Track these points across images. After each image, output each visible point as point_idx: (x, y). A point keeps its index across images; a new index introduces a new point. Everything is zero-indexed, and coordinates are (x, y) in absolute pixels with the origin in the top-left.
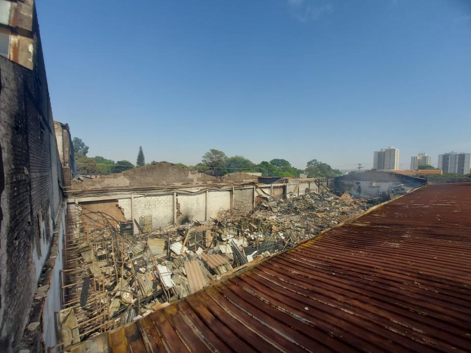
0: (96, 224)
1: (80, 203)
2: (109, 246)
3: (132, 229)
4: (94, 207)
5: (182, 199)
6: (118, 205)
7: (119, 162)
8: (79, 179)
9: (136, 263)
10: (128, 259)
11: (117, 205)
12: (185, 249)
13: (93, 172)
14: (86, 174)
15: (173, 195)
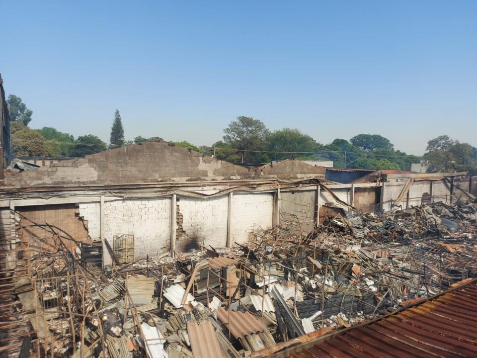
0: (42, 244)
1: (17, 208)
2: (63, 284)
3: (100, 256)
4: (41, 217)
5: (187, 207)
6: (79, 214)
7: (81, 139)
8: (16, 167)
9: (105, 318)
10: (93, 310)
11: (77, 214)
12: (190, 298)
13: (39, 155)
14: (27, 159)
15: (171, 198)
